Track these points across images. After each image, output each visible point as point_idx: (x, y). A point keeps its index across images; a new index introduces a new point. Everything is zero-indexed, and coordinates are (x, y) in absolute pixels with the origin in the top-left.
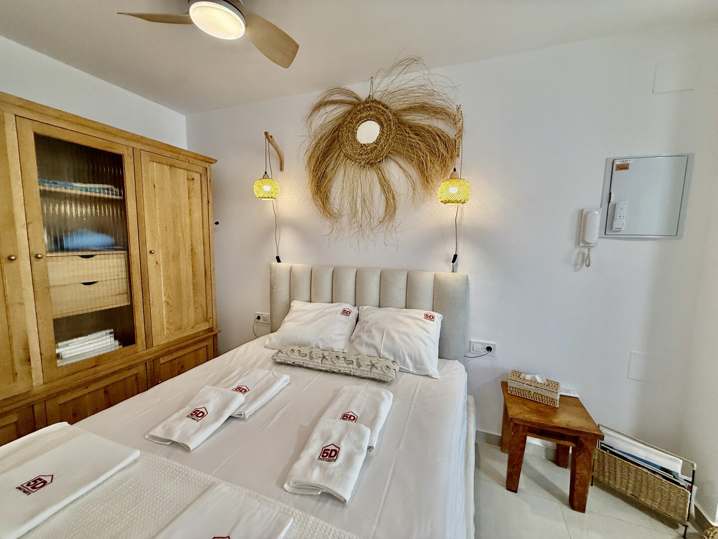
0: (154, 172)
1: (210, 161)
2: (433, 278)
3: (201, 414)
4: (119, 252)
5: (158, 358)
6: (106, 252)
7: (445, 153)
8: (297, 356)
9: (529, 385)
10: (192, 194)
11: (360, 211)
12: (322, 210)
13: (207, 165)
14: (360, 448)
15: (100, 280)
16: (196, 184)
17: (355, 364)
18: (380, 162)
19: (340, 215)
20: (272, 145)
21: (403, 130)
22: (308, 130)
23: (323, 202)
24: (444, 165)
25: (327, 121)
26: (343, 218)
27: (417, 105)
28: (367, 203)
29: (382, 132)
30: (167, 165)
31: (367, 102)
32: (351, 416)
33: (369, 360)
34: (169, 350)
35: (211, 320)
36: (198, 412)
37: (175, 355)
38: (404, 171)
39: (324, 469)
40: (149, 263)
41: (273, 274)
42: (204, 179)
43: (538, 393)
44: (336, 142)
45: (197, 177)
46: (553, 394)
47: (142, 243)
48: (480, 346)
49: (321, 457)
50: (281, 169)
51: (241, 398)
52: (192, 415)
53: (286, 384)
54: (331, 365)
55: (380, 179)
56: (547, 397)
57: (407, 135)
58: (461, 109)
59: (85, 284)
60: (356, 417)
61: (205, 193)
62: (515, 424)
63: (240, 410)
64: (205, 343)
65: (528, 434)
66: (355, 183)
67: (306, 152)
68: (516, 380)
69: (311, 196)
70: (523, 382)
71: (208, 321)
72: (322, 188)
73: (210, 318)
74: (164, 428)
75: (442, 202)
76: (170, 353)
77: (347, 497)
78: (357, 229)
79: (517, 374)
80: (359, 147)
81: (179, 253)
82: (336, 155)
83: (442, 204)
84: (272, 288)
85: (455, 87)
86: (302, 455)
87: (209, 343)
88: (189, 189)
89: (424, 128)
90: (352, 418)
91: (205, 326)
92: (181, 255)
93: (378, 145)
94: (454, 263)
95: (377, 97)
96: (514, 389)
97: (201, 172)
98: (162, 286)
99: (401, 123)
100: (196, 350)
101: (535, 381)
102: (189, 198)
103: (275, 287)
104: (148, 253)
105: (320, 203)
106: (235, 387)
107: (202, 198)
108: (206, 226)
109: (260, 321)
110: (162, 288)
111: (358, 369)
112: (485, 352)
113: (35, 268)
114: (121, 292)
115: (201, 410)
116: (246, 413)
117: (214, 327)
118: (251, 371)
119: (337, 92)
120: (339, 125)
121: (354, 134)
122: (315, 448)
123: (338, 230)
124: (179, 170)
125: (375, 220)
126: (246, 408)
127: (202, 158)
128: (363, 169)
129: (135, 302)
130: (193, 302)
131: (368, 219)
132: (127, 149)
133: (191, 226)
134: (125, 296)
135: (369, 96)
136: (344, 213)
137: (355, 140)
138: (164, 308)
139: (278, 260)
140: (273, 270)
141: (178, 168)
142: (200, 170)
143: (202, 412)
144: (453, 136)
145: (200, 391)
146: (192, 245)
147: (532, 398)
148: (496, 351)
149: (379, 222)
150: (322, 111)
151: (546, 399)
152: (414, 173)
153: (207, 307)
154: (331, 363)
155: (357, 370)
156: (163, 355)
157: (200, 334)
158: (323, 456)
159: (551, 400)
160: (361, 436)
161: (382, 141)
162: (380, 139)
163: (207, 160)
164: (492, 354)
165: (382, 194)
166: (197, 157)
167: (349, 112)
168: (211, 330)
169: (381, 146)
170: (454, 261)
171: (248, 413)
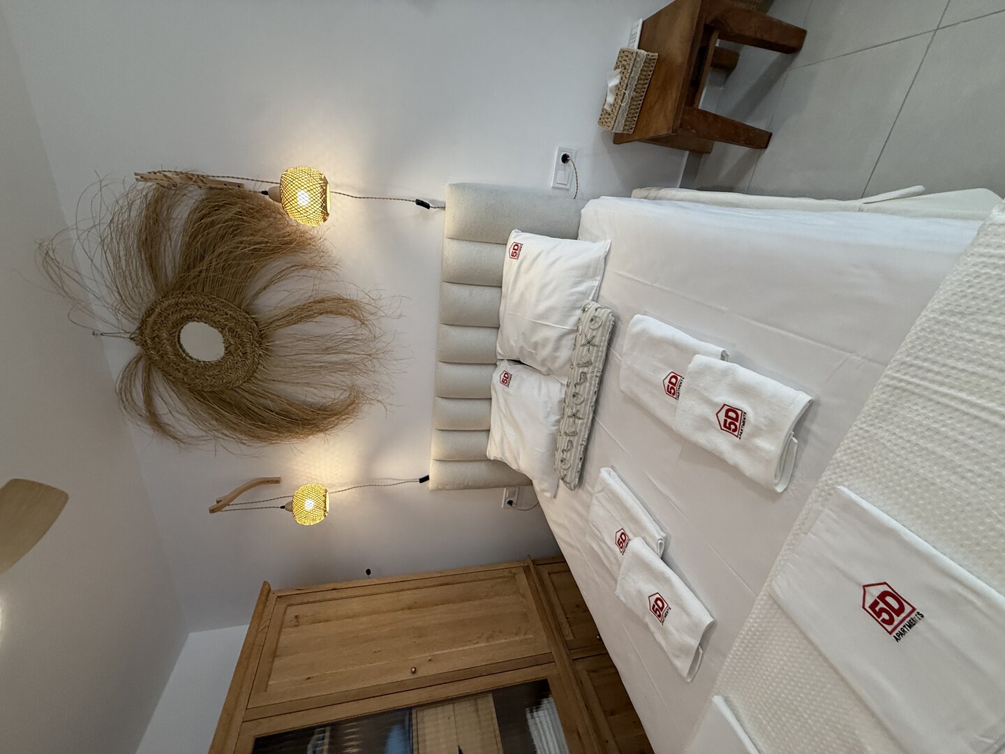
0: (284, 681)
1: (266, 592)
2: (455, 241)
3: (659, 602)
4: (414, 721)
5: (566, 643)
6: (415, 740)
7: (236, 209)
8: (571, 455)
9: (623, 98)
10: (322, 616)
11: (345, 356)
12: (344, 417)
13: (273, 597)
14: (725, 373)
15: (455, 744)
16: (305, 612)
17: (585, 370)
18: (257, 323)
19: (352, 388)
20: (232, 499)
21: (195, 281)
22: (205, 442)
23: (331, 416)
24: (257, 212)
25: (184, 410)
26: (357, 382)
27: (143, 256)
28: (329, 344)
29: (200, 319)
30: (273, 661)
31: (143, 344)
32: (670, 382)
33: (581, 348)
34: (555, 630)
35: (513, 570)
36: (656, 607)
37: (563, 619)
38: (271, 282)
39: (757, 432)
40: (432, 673)
41: (448, 487)
42: (299, 599)
43: (636, 85)
44: (224, 397)
45: (292, 612)
46: (638, 59)
47: (401, 688)
48: (561, 173)
49: (736, 433)
50: (277, 481)
51: (636, 544)
52: (659, 616)
53: (613, 473)
54: (586, 404)
55: (289, 324)
56: (642, 70)
57: (203, 275)
58: (144, 171)
60: (672, 374)
61: (319, 596)
62: (681, 125)
63: (654, 546)
64: (546, 576)
65: (695, 106)
66: (296, 364)
67: (244, 444)
68: (614, 119)
69: (321, 435)
70: (618, 107)
71: (515, 574)
72: (308, 418)
73: (510, 572)
74: (677, 657)
75: (325, 220)
76: (559, 628)
77: (804, 398)
78: (374, 360)
79: (604, 117)
80: (232, 358)
81: (415, 628)
82: (247, 395)
83: (329, 218)
84: (467, 487)
85: (101, 181)
86: (731, 462)
87: (545, 571)
88: (314, 623)
89: (189, 244)
90: (674, 380)
91: (522, 579)
92: (418, 624)
93: (226, 325)
94: (431, 205)
95: (132, 327)
96: (627, 123)
97: (285, 606)
98: (465, 648)
99: (181, 286)
100: (555, 588)
101: (617, 87)
102: (328, 621)
103: (466, 484)
104: (415, 676)
105: (333, 419)
106: (617, 549)
107: (329, 600)
108: (374, 590)
109: (515, 501)
110: (467, 647)
111: (593, 365)
112: (569, 166)
114: (473, 708)
115: (653, 602)
116: (659, 537)
117: (522, 564)
118: (594, 523)
119: (128, 394)
120: (191, 390)
121: (207, 366)
122: (722, 442)
123: (377, 391)
124: (281, 641)
125: (359, 332)
126: (652, 537)
127: (261, 606)
128: (271, 351)
129: (490, 687)
130: (487, 600)
131: (358, 343)
132: (246, 731)
133: (374, 613)
134: (479, 702)
135: (132, 339)
136: (348, 382)
137: (218, 364)
138: (497, 642)
139: (426, 479)
140: (440, 487)
141: (277, 643)
142: (281, 607)
143: (656, 602)
144: (201, 191)
145: (624, 601)
146: (403, 609)
147: (642, 96)
148: (570, 147)
149: (363, 326)
150: (166, 418)
151: (645, 73)
152: (277, 265)
153: (493, 578)
154: (583, 404)
155: (595, 368)
156: (562, 636)
157: (532, 584)
158: (735, 430)
159: (647, 65)
160: (704, 370)
161: (217, 318)
162: (215, 322)
163: (264, 598)
164: (574, 154)
165: (315, 320)
166: (258, 615)
167: (166, 374)
168: (527, 570)
169: (226, 320)
170: (427, 206)
171: (659, 534)
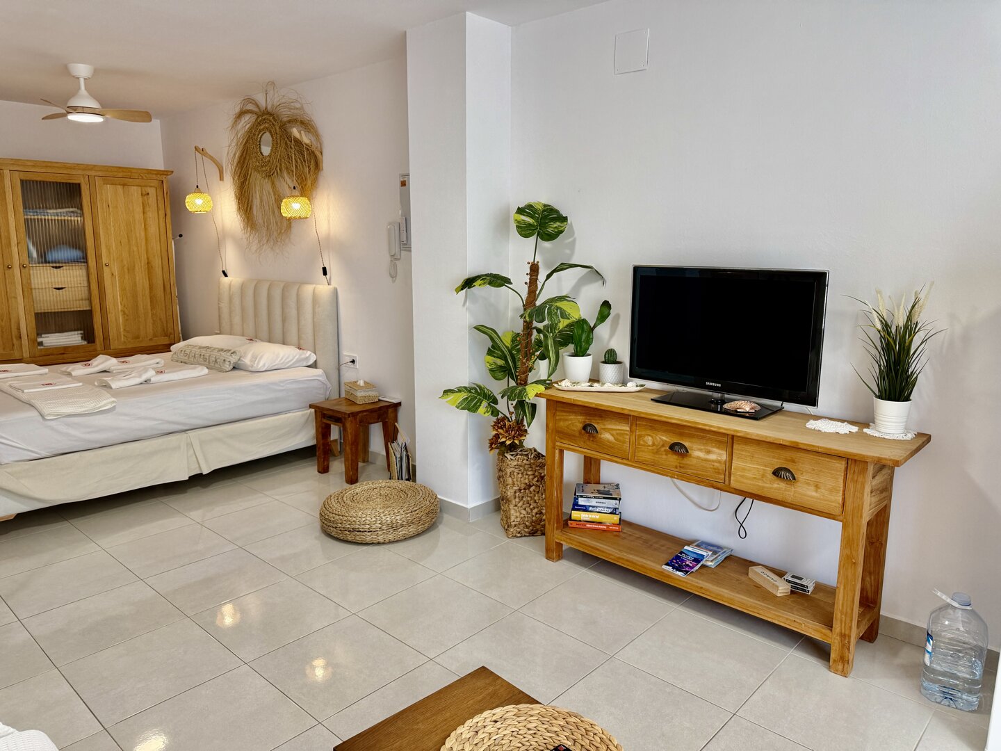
0: (108, 193)
1: (166, 173)
2: (312, 291)
4: (80, 264)
6: (71, 264)
10: (147, 209)
13: (162, 178)
15: (66, 286)
16: (151, 199)
18: (273, 174)
20: (206, 156)
29: (273, 144)
30: (120, 185)
31: (264, 113)
35: (172, 336)
40: (105, 274)
41: (220, 289)
42: (160, 194)
45: (152, 191)
47: (98, 257)
48: (348, 359)
50: (220, 178)
59: (55, 288)
61: (161, 206)
71: (169, 336)
73: (172, 334)
80: (262, 159)
81: (134, 266)
88: (143, 204)
92: (137, 268)
93: (271, 158)
97: (156, 186)
102: (144, 213)
104: (104, 265)
107: (158, 213)
108: (163, 240)
110: (119, 299)
113: (23, 275)
114: (84, 298)
119: (249, 102)
120: (249, 137)
121: (259, 145)
124: (133, 187)
127: (155, 172)
129: (94, 309)
130: (150, 315)
132: (84, 178)
133: (146, 239)
134: (87, 302)
135: (266, 107)
137: (261, 152)
138: (120, 316)
140: (221, 285)
141: (131, 186)
142: (155, 183)
146: (148, 259)
148: (356, 364)
150: (242, 120)
157: (160, 348)
162: (272, 152)
163: (161, 173)
164: (353, 366)
166: (149, 172)
167: (256, 123)
170: (325, 274)
